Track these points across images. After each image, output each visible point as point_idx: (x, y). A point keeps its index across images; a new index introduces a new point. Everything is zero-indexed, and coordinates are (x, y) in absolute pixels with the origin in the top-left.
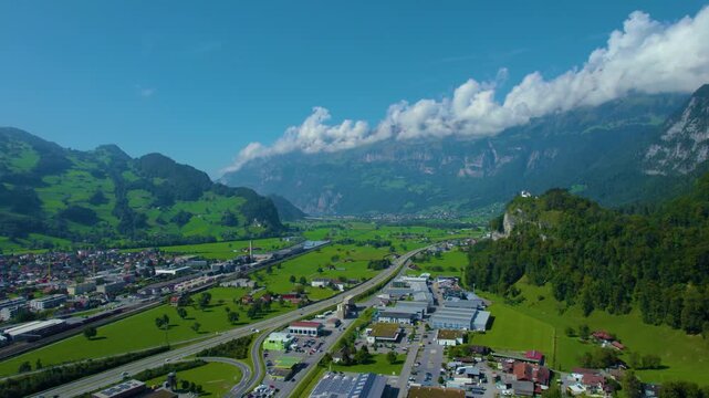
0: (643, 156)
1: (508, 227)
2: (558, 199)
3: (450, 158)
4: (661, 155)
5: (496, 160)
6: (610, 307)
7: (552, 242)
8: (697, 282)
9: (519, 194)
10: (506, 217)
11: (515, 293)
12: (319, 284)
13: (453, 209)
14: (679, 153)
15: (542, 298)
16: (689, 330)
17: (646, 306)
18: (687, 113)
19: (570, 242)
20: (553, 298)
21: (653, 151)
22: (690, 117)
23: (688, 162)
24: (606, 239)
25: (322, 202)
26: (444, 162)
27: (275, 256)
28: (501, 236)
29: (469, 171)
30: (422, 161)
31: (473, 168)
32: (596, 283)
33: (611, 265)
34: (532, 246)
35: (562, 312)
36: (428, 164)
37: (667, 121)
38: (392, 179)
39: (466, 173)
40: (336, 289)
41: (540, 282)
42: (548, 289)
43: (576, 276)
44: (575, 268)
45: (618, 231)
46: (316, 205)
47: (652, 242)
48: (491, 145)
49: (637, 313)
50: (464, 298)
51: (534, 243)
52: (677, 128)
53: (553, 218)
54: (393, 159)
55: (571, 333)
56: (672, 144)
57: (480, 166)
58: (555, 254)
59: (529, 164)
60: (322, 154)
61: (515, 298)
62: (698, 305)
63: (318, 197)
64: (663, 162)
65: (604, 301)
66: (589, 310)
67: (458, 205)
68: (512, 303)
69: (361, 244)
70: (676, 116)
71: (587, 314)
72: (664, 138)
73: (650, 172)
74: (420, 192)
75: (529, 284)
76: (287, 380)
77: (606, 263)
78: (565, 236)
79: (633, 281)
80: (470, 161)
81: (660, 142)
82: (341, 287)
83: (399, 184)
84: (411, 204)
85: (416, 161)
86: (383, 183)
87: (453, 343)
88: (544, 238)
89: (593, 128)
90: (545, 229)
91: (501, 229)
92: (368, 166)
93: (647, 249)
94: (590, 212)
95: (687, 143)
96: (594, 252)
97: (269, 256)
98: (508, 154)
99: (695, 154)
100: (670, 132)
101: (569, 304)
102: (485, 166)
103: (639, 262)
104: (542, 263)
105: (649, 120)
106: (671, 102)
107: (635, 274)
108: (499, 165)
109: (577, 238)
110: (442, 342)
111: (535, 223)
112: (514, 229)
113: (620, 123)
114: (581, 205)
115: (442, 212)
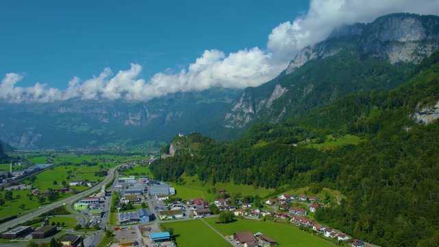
0: (224, 118)
1: (172, 151)
2: (197, 138)
3: (119, 113)
4: (231, 118)
5: (148, 116)
6: (222, 180)
7: (196, 156)
8: (251, 167)
9: (178, 135)
10: (171, 146)
11: (181, 180)
12: (75, 184)
13: (122, 145)
14: (239, 118)
15: (194, 181)
16: (249, 184)
17: (235, 178)
18: (242, 99)
19: (204, 156)
20: (199, 180)
21: (228, 116)
22: (243, 101)
23: (242, 122)
24: (219, 154)
25: (23, 139)
26: (115, 115)
27: (26, 172)
28: (168, 156)
29: (132, 122)
30: (100, 114)
31: (134, 120)
32: (217, 172)
33: (222, 164)
34: (187, 159)
35: (204, 185)
36: (105, 116)
37: (233, 102)
38: (79, 125)
39: (130, 123)
40: (86, 185)
41: (192, 175)
42: (196, 177)
43: (209, 170)
44: (208, 166)
45: (224, 150)
46: (19, 142)
47: (236, 154)
48: (145, 107)
49: (232, 181)
50: (159, 184)
51: (188, 157)
52: (238, 106)
53: (196, 146)
54: (80, 111)
55: (209, 192)
56: (236, 113)
57: (139, 119)
58: (198, 161)
59: (167, 119)
60: (23, 104)
61: (182, 183)
62: (251, 174)
63: (21, 136)
64: (232, 122)
65: (220, 178)
66: (214, 182)
67: (126, 142)
68: (181, 185)
69: (78, 165)
70: (238, 100)
71: (214, 185)
72: (233, 110)
73: (227, 126)
74: (100, 134)
75: (187, 176)
76: (102, 217)
77: (220, 163)
78: (202, 154)
79: (230, 170)
80: (132, 116)
81: (231, 112)
82: (89, 184)
83: (84, 128)
84: (93, 142)
85: (97, 114)
86: (73, 128)
87: (165, 198)
88: (192, 155)
89: (200, 102)
90: (192, 151)
91: (168, 152)
92: (62, 115)
93: (235, 157)
94: (212, 143)
95: (242, 113)
96: (215, 160)
97: (22, 173)
98: (155, 113)
99: (245, 118)
100: (235, 107)
101: (206, 181)
102: (142, 119)
103: (232, 162)
104: (192, 166)
105: (225, 100)
106: (234, 93)
107: (230, 167)
108: (150, 119)
109: (207, 154)
110: (160, 199)
111: (187, 149)
112: (177, 152)
113: (213, 100)
114: (208, 140)
115: (115, 147)
